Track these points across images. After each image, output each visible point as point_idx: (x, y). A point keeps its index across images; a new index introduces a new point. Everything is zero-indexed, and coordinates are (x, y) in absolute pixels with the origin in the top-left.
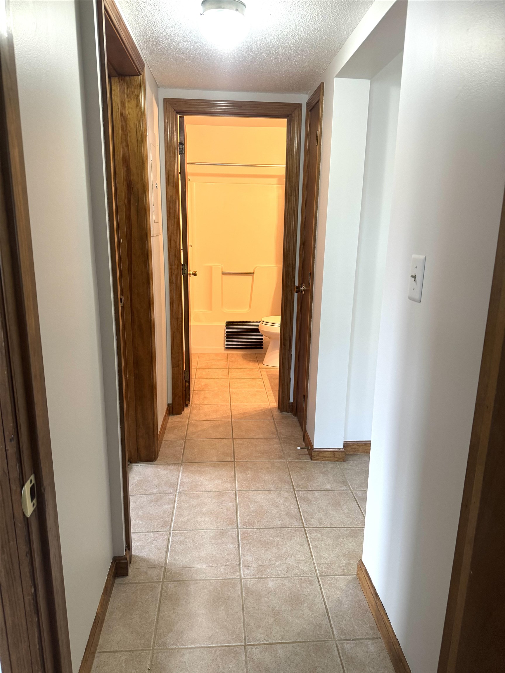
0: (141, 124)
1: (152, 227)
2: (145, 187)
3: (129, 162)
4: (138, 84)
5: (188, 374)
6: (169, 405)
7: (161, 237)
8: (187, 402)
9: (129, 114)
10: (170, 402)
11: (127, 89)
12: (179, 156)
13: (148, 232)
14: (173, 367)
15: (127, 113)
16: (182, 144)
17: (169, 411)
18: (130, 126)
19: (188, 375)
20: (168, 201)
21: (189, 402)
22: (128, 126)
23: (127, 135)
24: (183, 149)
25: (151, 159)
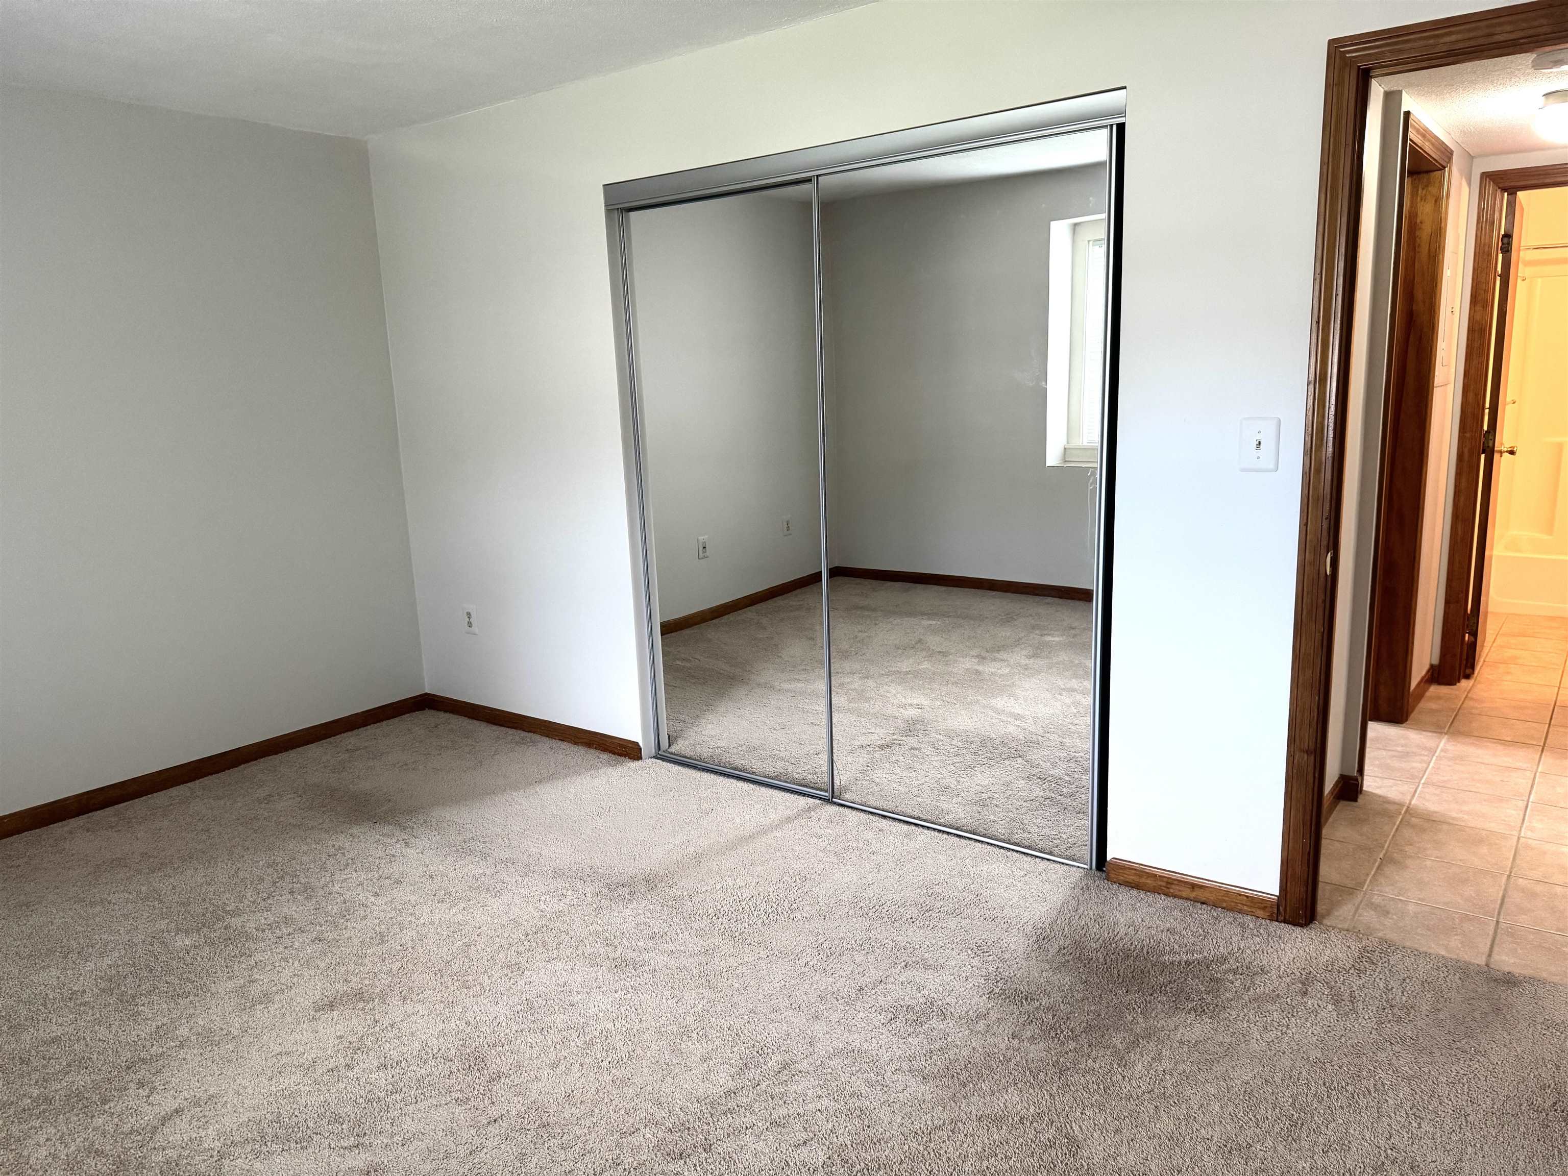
0: (1439, 233)
1: (1437, 373)
2: (1434, 318)
3: (1413, 288)
4: (1440, 182)
5: (1475, 621)
6: (1432, 666)
7: (1451, 387)
8: (1468, 671)
9: (1421, 223)
10: (1436, 661)
11: (1423, 189)
12: (1500, 256)
13: (1431, 381)
14: (1447, 602)
15: (1418, 221)
16: (1508, 236)
17: (1432, 674)
18: (1420, 238)
19: (1474, 623)
20: (1471, 330)
21: (1471, 670)
22: (1417, 239)
23: (1415, 249)
24: (1510, 244)
25: (1449, 275)
